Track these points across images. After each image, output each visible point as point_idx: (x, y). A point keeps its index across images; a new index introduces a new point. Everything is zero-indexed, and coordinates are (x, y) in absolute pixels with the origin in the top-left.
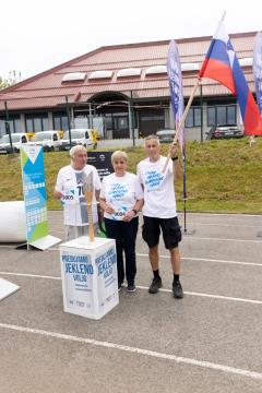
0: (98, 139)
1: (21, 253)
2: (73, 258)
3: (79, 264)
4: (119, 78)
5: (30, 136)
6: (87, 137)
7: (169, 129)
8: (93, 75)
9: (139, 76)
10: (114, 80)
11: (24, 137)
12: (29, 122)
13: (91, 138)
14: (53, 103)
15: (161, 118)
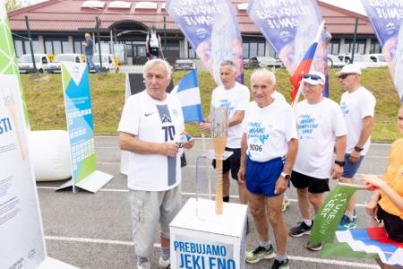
0: (119, 64)
1: (66, 197)
2: (194, 247)
3: (207, 257)
4: (137, 10)
5: (51, 58)
6: (110, 62)
7: (184, 59)
8: (112, 5)
9: (155, 10)
10: (133, 11)
11: (44, 58)
12: (48, 44)
13: (113, 63)
14: (74, 27)
15: (176, 49)
